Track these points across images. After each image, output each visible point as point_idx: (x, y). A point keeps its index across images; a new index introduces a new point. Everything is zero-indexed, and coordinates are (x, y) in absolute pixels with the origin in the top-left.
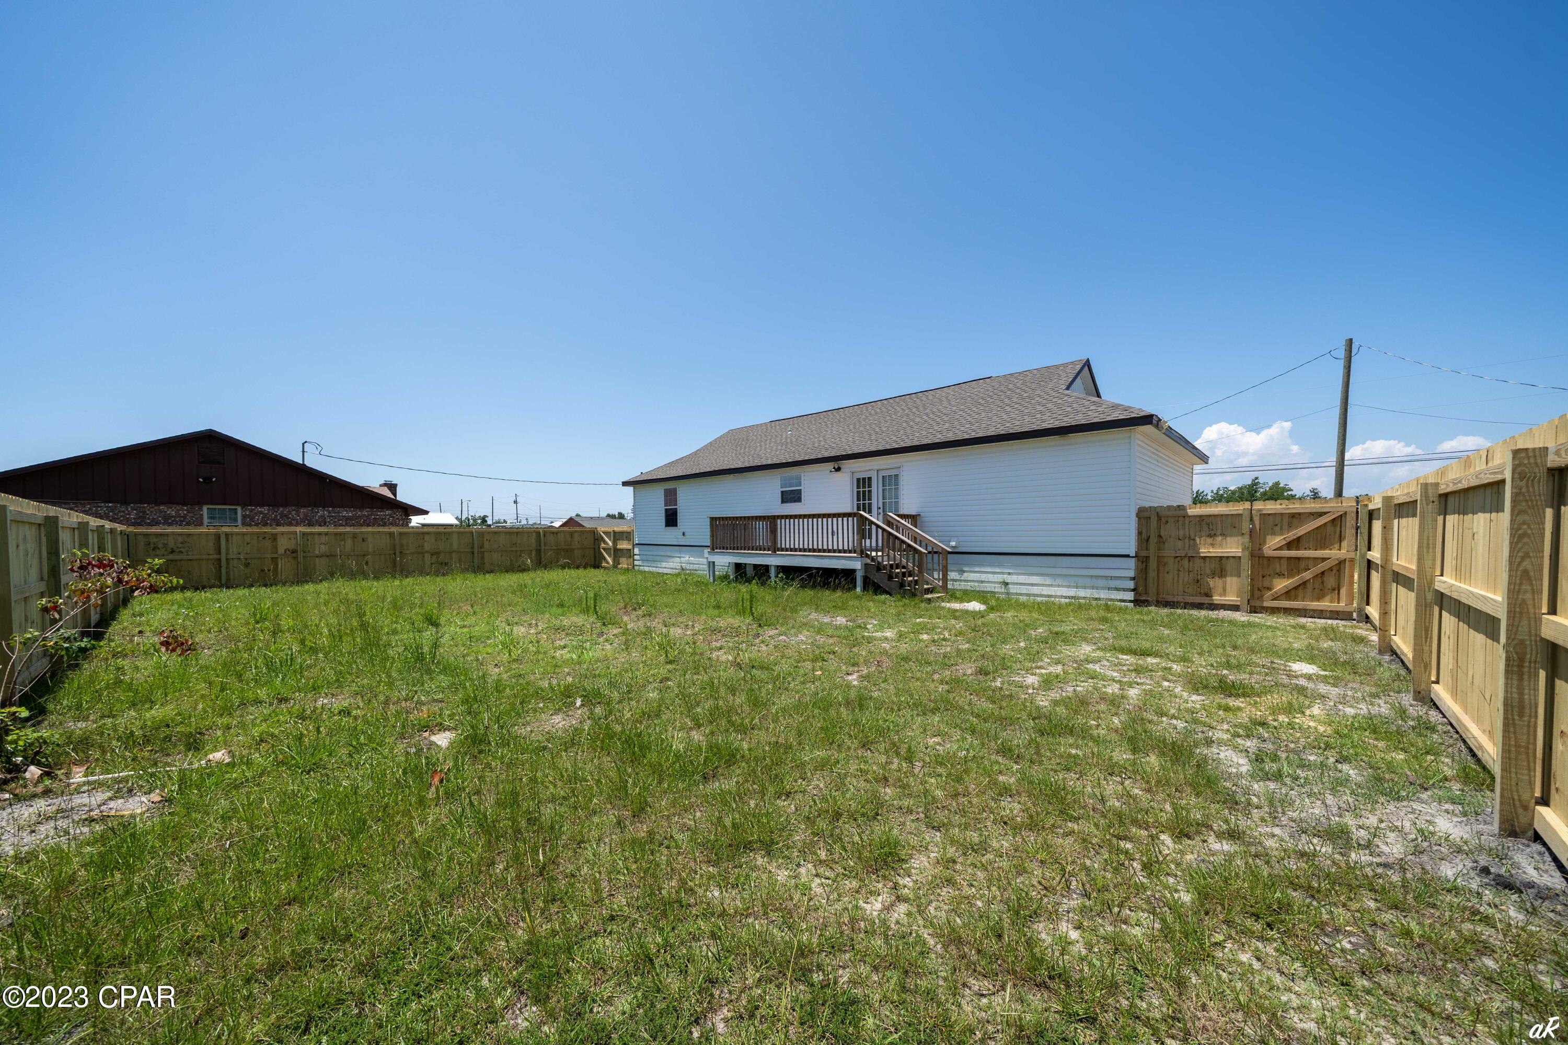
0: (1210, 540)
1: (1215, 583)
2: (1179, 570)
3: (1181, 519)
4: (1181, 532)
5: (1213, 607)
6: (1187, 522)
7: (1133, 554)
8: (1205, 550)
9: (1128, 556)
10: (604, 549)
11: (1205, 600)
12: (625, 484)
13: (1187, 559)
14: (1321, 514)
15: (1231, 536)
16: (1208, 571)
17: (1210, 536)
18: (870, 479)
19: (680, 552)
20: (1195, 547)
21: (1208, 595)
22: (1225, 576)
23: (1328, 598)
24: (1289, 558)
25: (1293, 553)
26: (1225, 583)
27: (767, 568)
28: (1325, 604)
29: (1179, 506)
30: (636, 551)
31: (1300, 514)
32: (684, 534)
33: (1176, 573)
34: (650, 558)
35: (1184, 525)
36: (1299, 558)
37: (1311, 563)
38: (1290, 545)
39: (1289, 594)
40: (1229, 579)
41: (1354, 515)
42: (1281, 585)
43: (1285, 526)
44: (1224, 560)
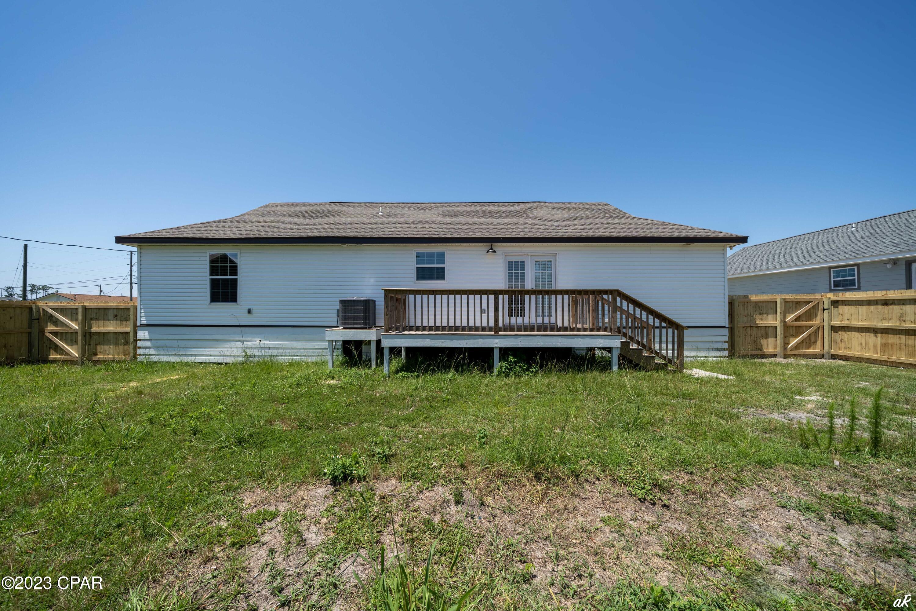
0: (760, 317)
1: (764, 342)
2: (745, 335)
3: (746, 303)
4: (746, 312)
5: (763, 356)
6: (749, 305)
7: (727, 326)
8: (759, 322)
9: (724, 327)
10: (55, 334)
11: (759, 353)
12: (120, 240)
13: (749, 328)
14: (808, 302)
15: (771, 314)
16: (760, 335)
17: (760, 314)
18: (523, 263)
19: (242, 334)
20: (754, 320)
21: (760, 349)
22: (768, 338)
23: (812, 347)
24: (796, 326)
25: (798, 324)
26: (768, 342)
27: (490, 351)
28: (811, 351)
29: (745, 296)
30: (142, 334)
31: (800, 302)
32: (249, 312)
33: (744, 337)
34: (182, 344)
35: (747, 307)
36: (800, 326)
37: (804, 328)
38: (796, 320)
39: (797, 347)
40: (770, 340)
41: (822, 303)
42: (793, 342)
43: (794, 309)
44: (767, 328)
